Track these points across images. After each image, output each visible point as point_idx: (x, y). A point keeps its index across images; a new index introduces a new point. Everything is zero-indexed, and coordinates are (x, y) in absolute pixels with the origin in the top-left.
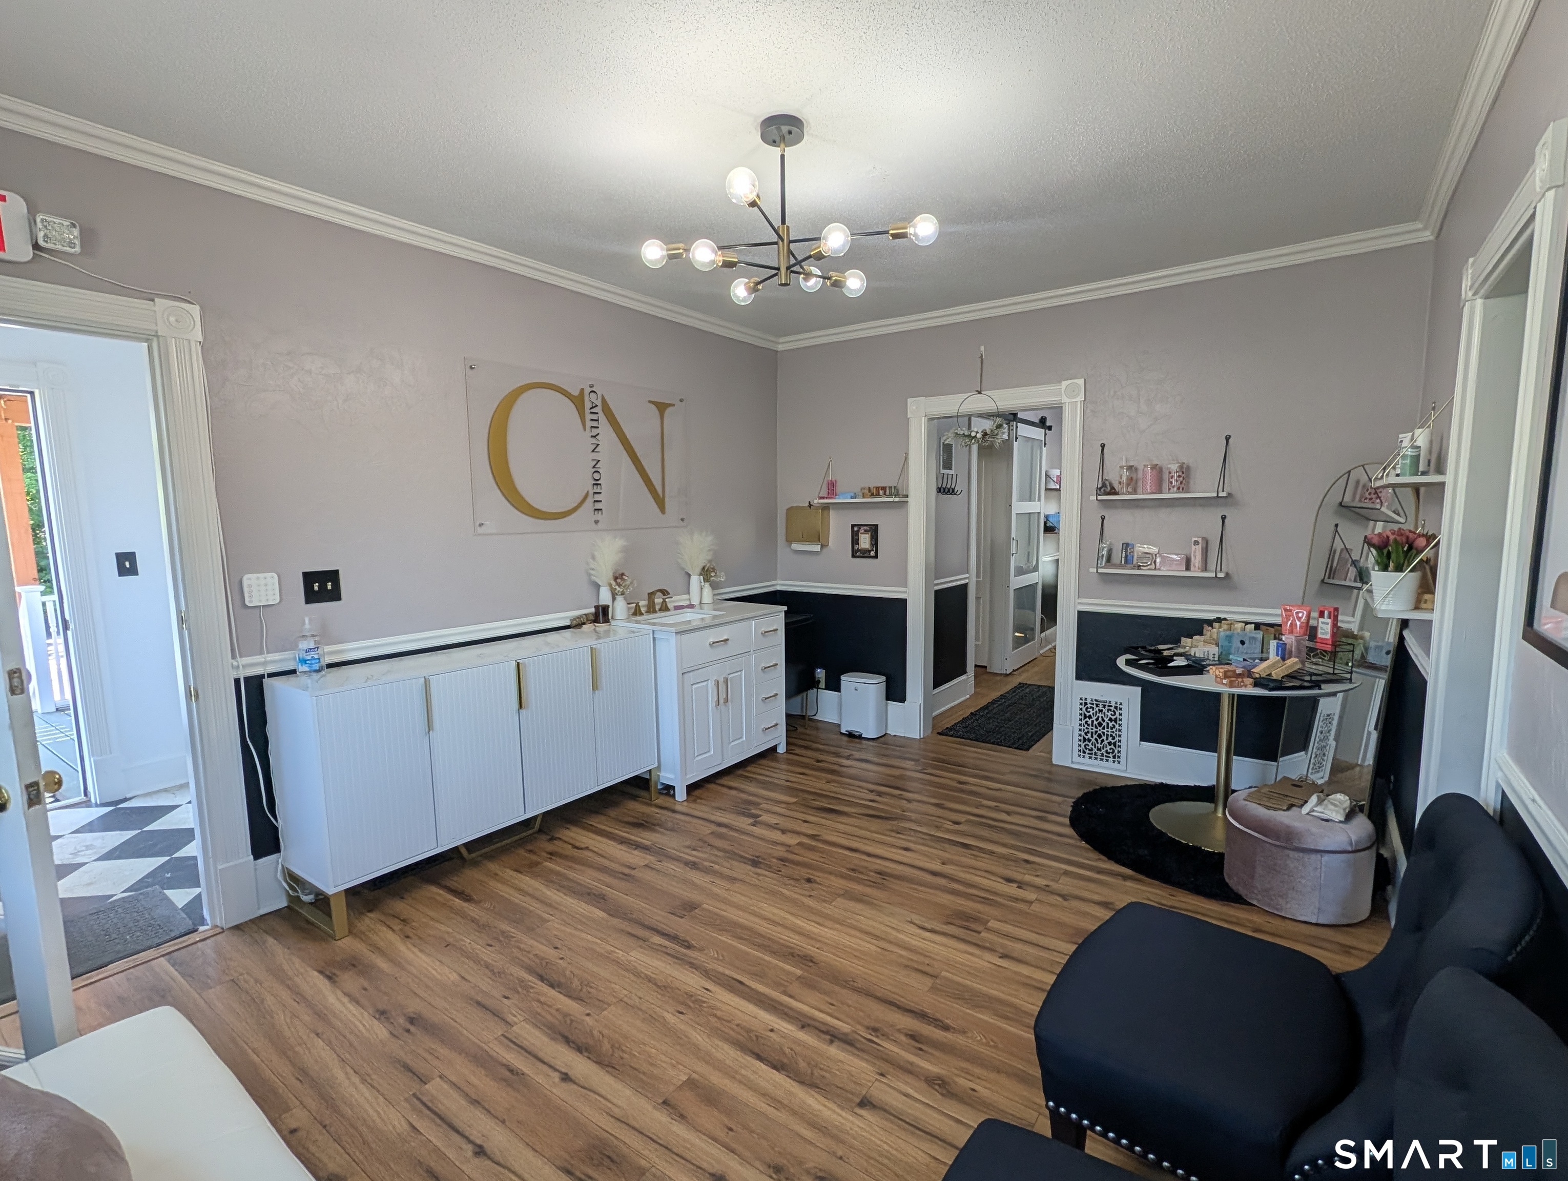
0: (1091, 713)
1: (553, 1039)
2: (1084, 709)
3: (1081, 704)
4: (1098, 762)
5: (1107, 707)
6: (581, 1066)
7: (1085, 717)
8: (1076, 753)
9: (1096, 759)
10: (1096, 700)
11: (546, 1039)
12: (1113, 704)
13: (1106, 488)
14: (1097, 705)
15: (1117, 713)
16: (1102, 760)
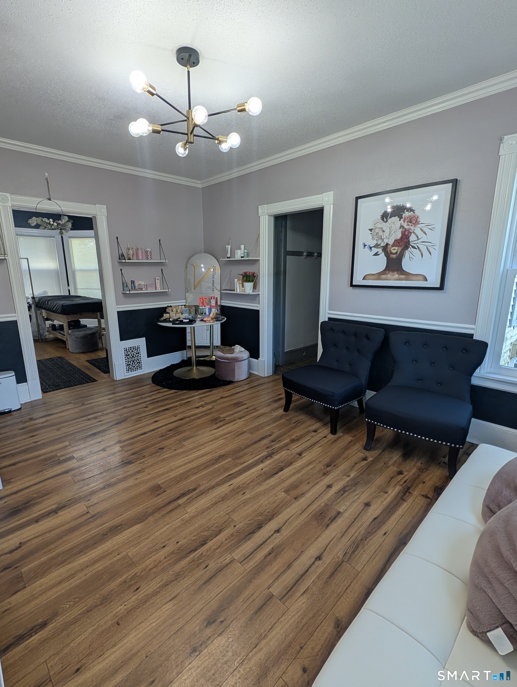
0: (129, 353)
1: (249, 539)
2: (126, 353)
3: (125, 351)
4: (134, 372)
5: (134, 349)
6: (272, 525)
7: (127, 355)
8: (126, 371)
9: (133, 371)
10: (130, 347)
11: (249, 542)
12: (137, 347)
13: (122, 256)
14: (131, 349)
15: (139, 350)
16: (135, 370)
